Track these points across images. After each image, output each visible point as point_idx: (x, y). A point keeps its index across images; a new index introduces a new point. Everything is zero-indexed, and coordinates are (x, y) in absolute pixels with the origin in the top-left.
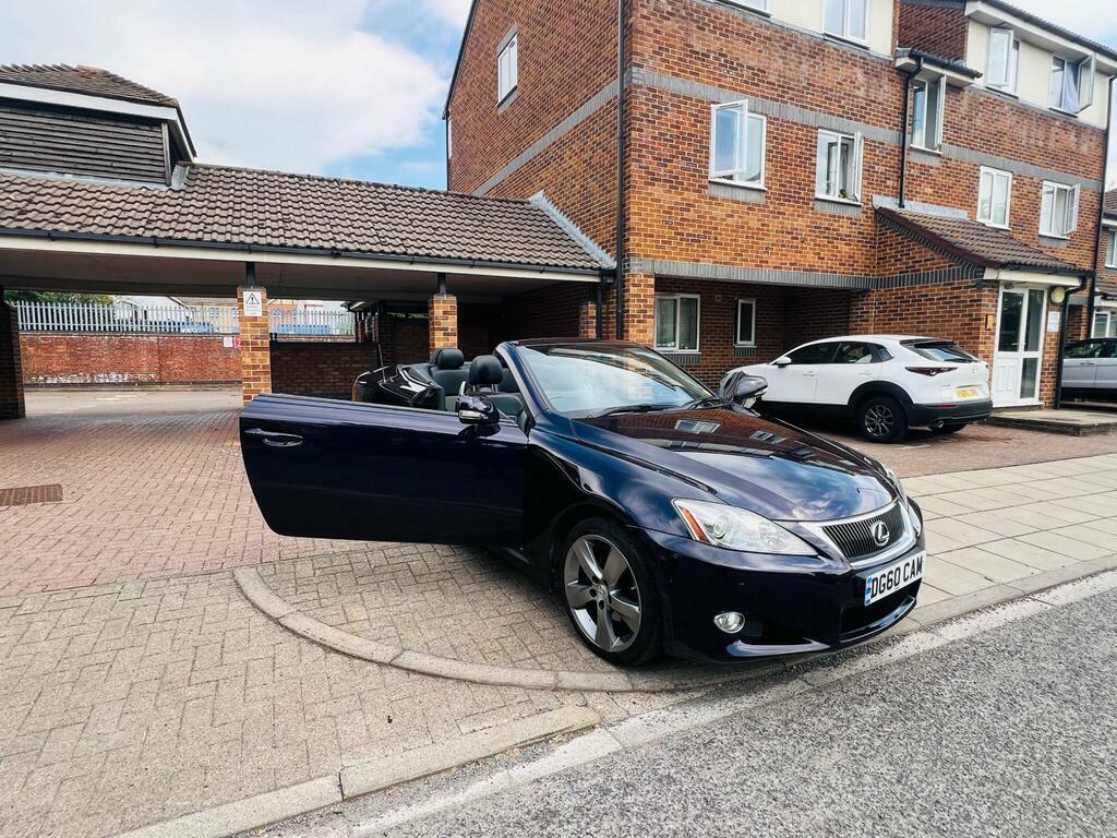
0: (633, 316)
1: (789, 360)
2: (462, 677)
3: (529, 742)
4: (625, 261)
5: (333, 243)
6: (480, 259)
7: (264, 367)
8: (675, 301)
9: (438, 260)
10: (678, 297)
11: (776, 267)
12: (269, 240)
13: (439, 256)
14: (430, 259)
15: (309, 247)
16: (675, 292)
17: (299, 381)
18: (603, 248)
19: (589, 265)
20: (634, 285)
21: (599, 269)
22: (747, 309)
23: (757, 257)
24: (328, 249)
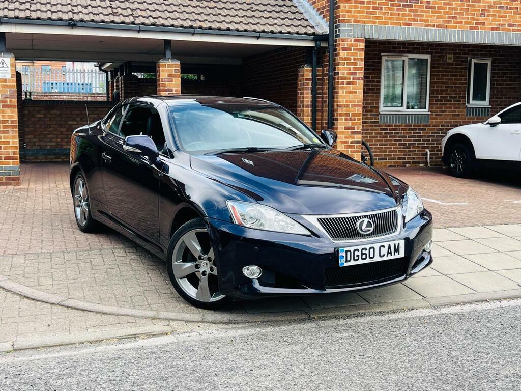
0: (342, 78)
1: (499, 120)
2: (99, 311)
3: (124, 337)
4: (337, 27)
5: (70, 15)
6: (201, 28)
7: (12, 122)
8: (404, 61)
9: (164, 29)
10: (406, 57)
11: (492, 29)
12: (17, 13)
13: (163, 25)
14: (155, 28)
15: (50, 19)
16: (404, 53)
17: (50, 136)
18: (320, 14)
19: (304, 30)
20: (344, 49)
21: (314, 34)
22: (481, 69)
23: (473, 19)
24: (66, 21)
